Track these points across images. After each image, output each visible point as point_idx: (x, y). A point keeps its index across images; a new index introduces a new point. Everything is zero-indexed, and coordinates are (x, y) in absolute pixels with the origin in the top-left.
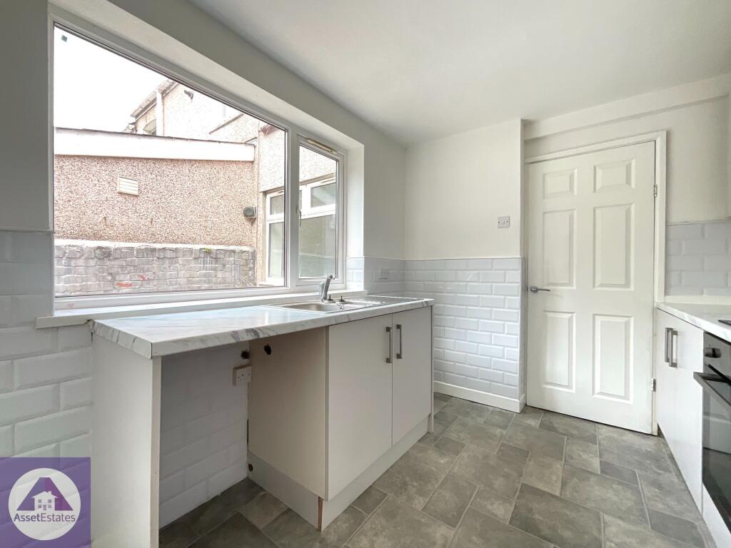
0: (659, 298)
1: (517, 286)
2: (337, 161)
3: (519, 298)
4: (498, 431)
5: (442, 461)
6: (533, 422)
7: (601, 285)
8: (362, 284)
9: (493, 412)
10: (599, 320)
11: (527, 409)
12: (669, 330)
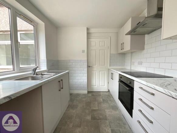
0: (109, 67)
1: (86, 66)
2: (34, 26)
3: (87, 69)
4: (84, 99)
5: (74, 111)
6: (90, 95)
7: (101, 65)
8: (46, 67)
9: (82, 95)
10: (100, 72)
11: (89, 92)
12: (112, 73)
